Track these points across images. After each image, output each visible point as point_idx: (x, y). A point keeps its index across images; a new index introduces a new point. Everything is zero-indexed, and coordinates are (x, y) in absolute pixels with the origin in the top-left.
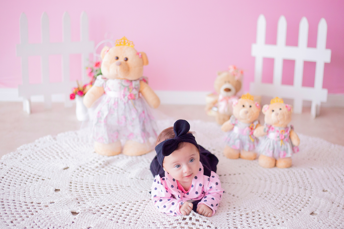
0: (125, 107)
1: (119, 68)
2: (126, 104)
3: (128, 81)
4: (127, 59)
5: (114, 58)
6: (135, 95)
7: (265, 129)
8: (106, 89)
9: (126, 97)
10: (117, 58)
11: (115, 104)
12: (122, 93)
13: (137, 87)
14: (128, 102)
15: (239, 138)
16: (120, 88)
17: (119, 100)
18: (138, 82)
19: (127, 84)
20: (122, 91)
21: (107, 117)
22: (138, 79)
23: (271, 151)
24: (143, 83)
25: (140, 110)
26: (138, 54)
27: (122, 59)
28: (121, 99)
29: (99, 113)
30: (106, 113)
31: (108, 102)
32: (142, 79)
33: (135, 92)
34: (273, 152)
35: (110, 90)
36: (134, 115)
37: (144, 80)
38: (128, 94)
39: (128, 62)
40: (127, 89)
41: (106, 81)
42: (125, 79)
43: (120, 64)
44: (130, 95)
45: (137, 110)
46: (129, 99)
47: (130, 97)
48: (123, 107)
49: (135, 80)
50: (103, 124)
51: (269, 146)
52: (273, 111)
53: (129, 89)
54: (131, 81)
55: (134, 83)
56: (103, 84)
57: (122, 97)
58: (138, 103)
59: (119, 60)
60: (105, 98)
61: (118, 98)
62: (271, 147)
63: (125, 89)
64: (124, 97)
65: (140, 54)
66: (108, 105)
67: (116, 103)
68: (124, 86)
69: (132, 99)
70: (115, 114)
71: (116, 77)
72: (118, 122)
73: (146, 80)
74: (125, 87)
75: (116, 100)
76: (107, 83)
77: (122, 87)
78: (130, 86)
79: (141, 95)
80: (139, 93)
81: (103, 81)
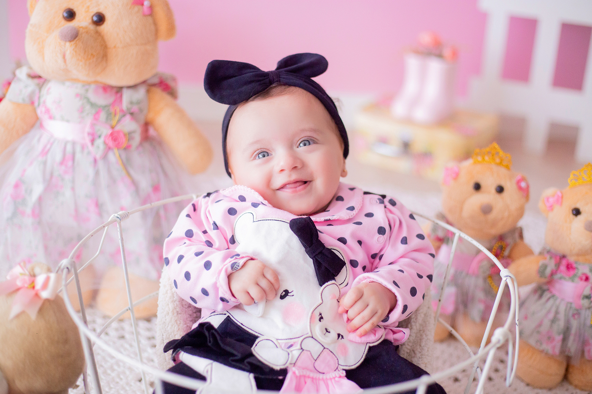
0: (97, 173)
1: (69, 47)
2: (101, 164)
3: (106, 88)
4: (100, 19)
5: (61, 14)
6: (129, 135)
7: (545, 267)
8: (40, 111)
9: (100, 142)
10: (71, 15)
11: (62, 163)
12: (88, 129)
13: (135, 108)
14: (105, 157)
15: (455, 281)
16: (81, 110)
17: (78, 149)
18: (141, 93)
19: (103, 100)
20: (89, 120)
21: (40, 199)
22: (144, 82)
23: (559, 338)
24: (158, 93)
25: (145, 183)
26: (139, 2)
27: (83, 20)
28: (83, 147)
29: (17, 186)
30: (38, 189)
31: (45, 152)
32: (156, 80)
33: (129, 125)
34: (565, 340)
35: (51, 118)
36: (127, 199)
37: (165, 86)
38: (106, 131)
39: (105, 28)
40: (103, 116)
41: (40, 87)
42: (96, 82)
43: (75, 36)
44: (112, 134)
45: (134, 183)
46: (109, 148)
47: (111, 143)
48: (91, 172)
49: (133, 87)
50: (29, 221)
51: (554, 321)
52: (577, 212)
53: (109, 116)
54: (119, 90)
55: (127, 95)
56: (31, 96)
57: (87, 140)
58: (140, 159)
59: (75, 23)
60: (37, 141)
61: (74, 143)
62: (561, 324)
63: (96, 116)
64: (93, 141)
65: (147, 4)
66: (45, 163)
67: (69, 159)
68: (92, 105)
69: (118, 146)
70: (67, 194)
71: (65, 77)
72: (77, 215)
73: (171, 84)
74: (98, 109)
75: (69, 148)
76: (44, 91)
77: (88, 107)
78: (113, 104)
79: (152, 132)
80: (146, 125)
81: (32, 85)
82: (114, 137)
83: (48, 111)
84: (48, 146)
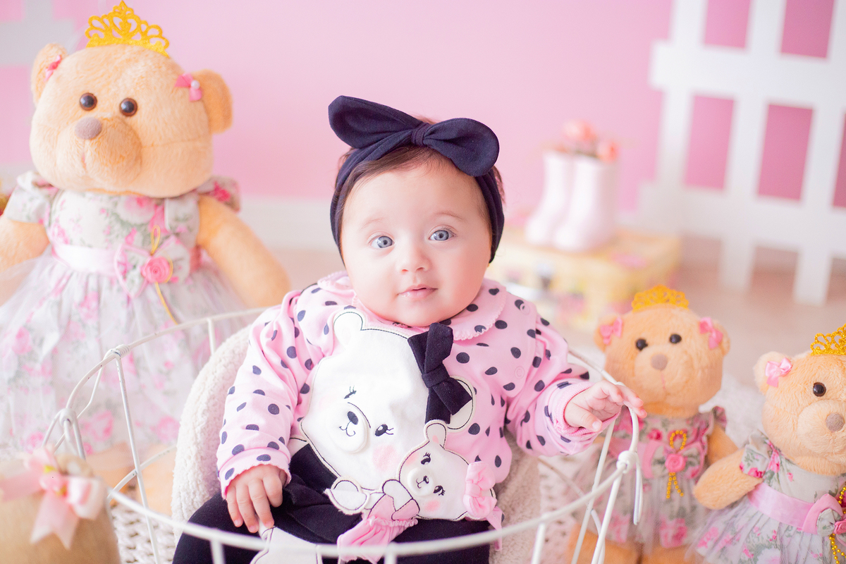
0: (131, 316)
1: (89, 147)
2: (137, 305)
3: (142, 201)
4: (131, 108)
5: (78, 100)
6: (174, 265)
8: (52, 233)
9: (134, 274)
10: (90, 102)
11: (84, 302)
12: (118, 257)
13: (182, 226)
14: (142, 294)
16: (109, 231)
17: (105, 283)
18: (189, 206)
19: (137, 216)
20: (119, 245)
21: (55, 351)
22: (194, 191)
24: (213, 204)
26: (184, 82)
27: (108, 108)
28: (112, 281)
29: (20, 335)
31: (60, 289)
32: (210, 187)
33: (175, 251)
35: (66, 242)
37: (222, 194)
38: (143, 259)
39: (138, 119)
40: (138, 238)
41: (51, 199)
42: (127, 192)
43: (96, 132)
44: (150, 264)
46: (147, 283)
47: (150, 276)
48: (123, 314)
49: (180, 198)
53: (147, 239)
54: (159, 203)
55: (170, 209)
56: (39, 211)
57: (118, 272)
58: (189, 295)
59: (96, 113)
60: (47, 274)
61: (99, 277)
63: (129, 239)
64: (125, 273)
65: (194, 84)
66: (60, 304)
67: (93, 298)
68: (123, 223)
69: (160, 280)
70: (91, 345)
71: (86, 186)
73: (230, 190)
74: (131, 230)
75: (92, 284)
76: (57, 205)
77: (117, 227)
78: (151, 222)
79: (205, 257)
80: (197, 249)
81: (39, 197)
82: (154, 267)
83: (62, 232)
84: (64, 281)
